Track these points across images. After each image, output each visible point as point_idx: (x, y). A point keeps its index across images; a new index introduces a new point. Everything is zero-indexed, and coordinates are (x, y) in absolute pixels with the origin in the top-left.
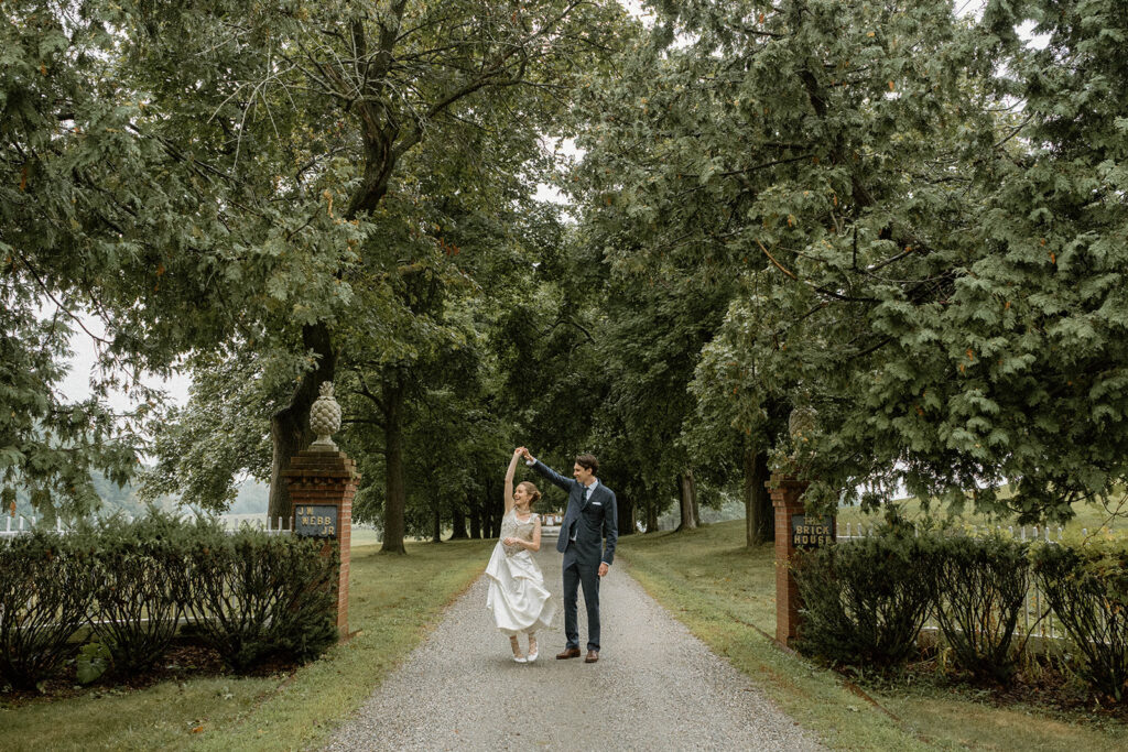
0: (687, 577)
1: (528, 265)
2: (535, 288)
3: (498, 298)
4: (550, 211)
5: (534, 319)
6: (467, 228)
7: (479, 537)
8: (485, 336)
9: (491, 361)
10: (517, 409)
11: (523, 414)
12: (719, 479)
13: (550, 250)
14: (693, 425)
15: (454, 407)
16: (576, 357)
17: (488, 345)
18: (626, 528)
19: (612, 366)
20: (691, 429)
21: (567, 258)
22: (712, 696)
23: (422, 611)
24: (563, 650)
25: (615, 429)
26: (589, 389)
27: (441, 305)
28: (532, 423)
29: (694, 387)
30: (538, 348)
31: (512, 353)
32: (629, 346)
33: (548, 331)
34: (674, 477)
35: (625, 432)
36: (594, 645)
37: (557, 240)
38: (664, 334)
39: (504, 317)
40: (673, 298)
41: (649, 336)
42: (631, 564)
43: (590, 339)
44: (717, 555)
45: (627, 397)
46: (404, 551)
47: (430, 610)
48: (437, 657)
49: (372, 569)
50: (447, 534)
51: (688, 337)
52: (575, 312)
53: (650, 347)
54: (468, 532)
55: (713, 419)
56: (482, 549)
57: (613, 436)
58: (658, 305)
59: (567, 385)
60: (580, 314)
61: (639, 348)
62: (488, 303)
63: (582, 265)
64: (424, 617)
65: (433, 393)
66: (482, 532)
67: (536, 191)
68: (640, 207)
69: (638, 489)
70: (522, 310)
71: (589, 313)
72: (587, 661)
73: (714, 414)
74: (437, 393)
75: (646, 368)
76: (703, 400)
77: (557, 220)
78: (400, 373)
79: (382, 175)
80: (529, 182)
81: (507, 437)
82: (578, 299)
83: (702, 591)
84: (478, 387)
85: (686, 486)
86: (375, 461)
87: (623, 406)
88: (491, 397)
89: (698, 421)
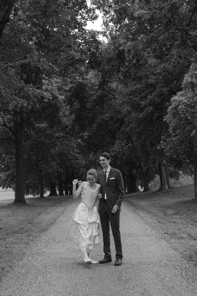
0: (166, 215)
1: (83, 61)
2: (87, 73)
3: (69, 78)
4: (93, 34)
5: (87, 88)
6: (52, 43)
7: (63, 195)
8: (63, 97)
9: (66, 109)
10: (79, 133)
11: (83, 135)
12: (179, 165)
13: (93, 54)
14: (167, 138)
15: (49, 132)
16: (108, 107)
17: (64, 101)
18: (133, 189)
19: (125, 109)
20: (166, 140)
21: (102, 57)
22: (187, 287)
23: (30, 236)
24: (102, 258)
25: (128, 141)
26: (115, 122)
27: (41, 82)
28: (87, 139)
29: (167, 118)
30: (89, 102)
31: (77, 105)
32: (134, 99)
33: (94, 94)
34: (157, 164)
35: (132, 143)
36: (119, 256)
37: (97, 48)
38: (151, 93)
39: (72, 87)
40: (155, 75)
41: (143, 94)
42: (136, 208)
43: (114, 97)
44: (179, 203)
45: (133, 125)
46: (25, 203)
47: (34, 235)
48: (35, 263)
49: (8, 212)
50: (47, 194)
51: (163, 94)
52: (107, 85)
53: (144, 100)
54: (58, 192)
55: (177, 135)
56: (63, 201)
57: (126, 145)
58: (148, 79)
59: (103, 120)
60: (109, 85)
61: (139, 100)
62: (64, 81)
63: (110, 60)
64: (30, 238)
65: (38, 125)
66: (64, 192)
67: (86, 24)
68: (140, 11)
69: (139, 170)
70: (81, 83)
71: (114, 85)
72: (116, 265)
73: (177, 132)
74: (41, 125)
75: (142, 110)
76: (172, 125)
77: (97, 38)
78: (21, 115)
79: (6, 12)
80: (83, 20)
81: (75, 146)
82: (108, 78)
83: (174, 223)
84: (60, 122)
85: (163, 169)
86: (12, 159)
87: (131, 129)
88: (67, 127)
89: (169, 136)
